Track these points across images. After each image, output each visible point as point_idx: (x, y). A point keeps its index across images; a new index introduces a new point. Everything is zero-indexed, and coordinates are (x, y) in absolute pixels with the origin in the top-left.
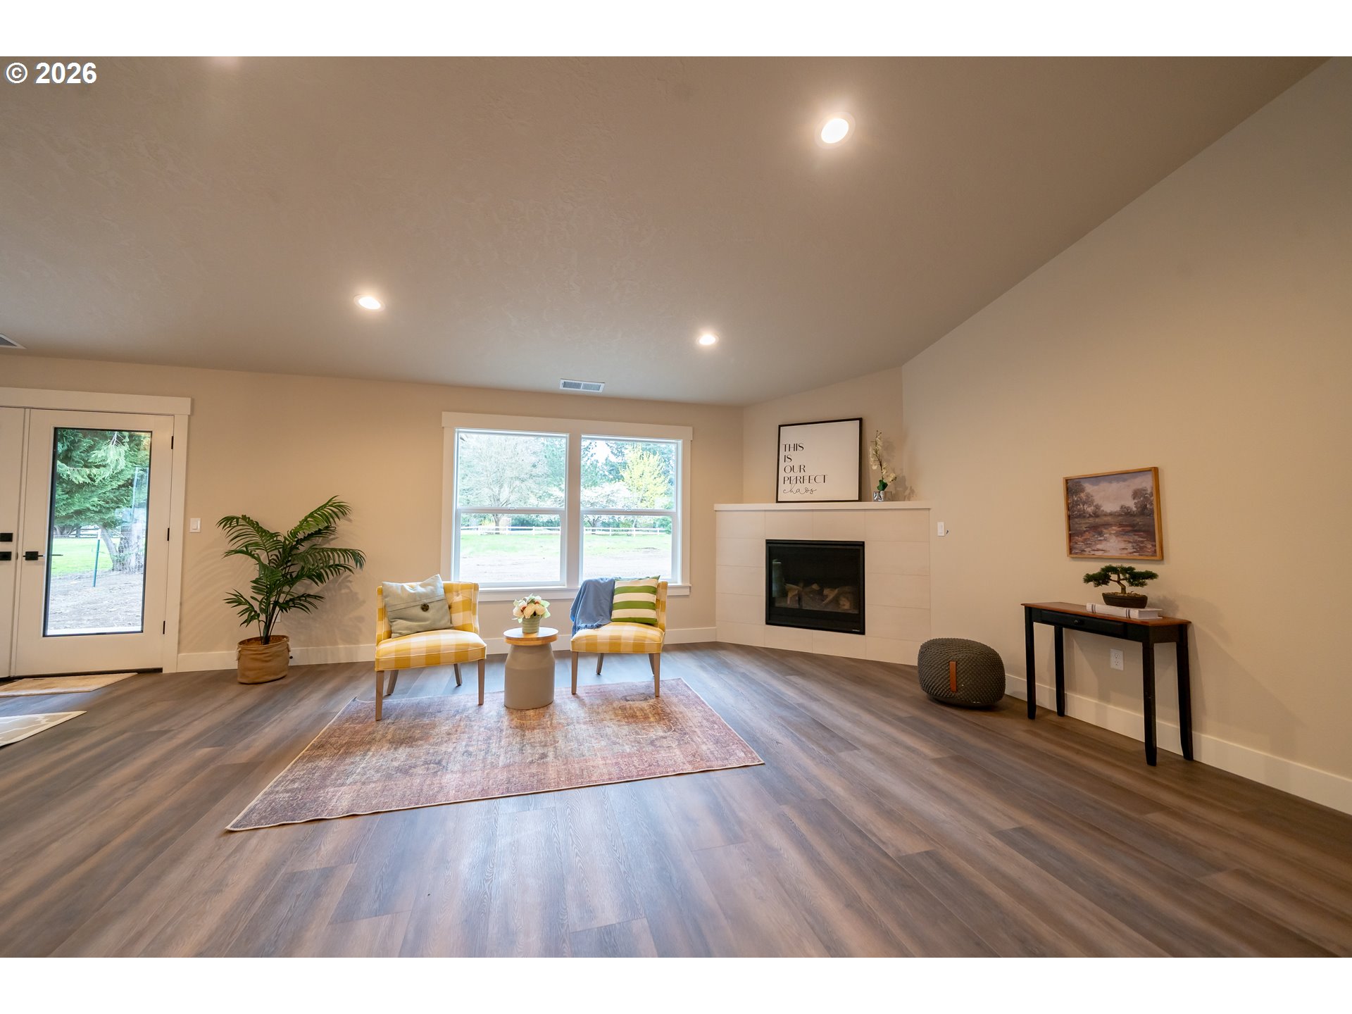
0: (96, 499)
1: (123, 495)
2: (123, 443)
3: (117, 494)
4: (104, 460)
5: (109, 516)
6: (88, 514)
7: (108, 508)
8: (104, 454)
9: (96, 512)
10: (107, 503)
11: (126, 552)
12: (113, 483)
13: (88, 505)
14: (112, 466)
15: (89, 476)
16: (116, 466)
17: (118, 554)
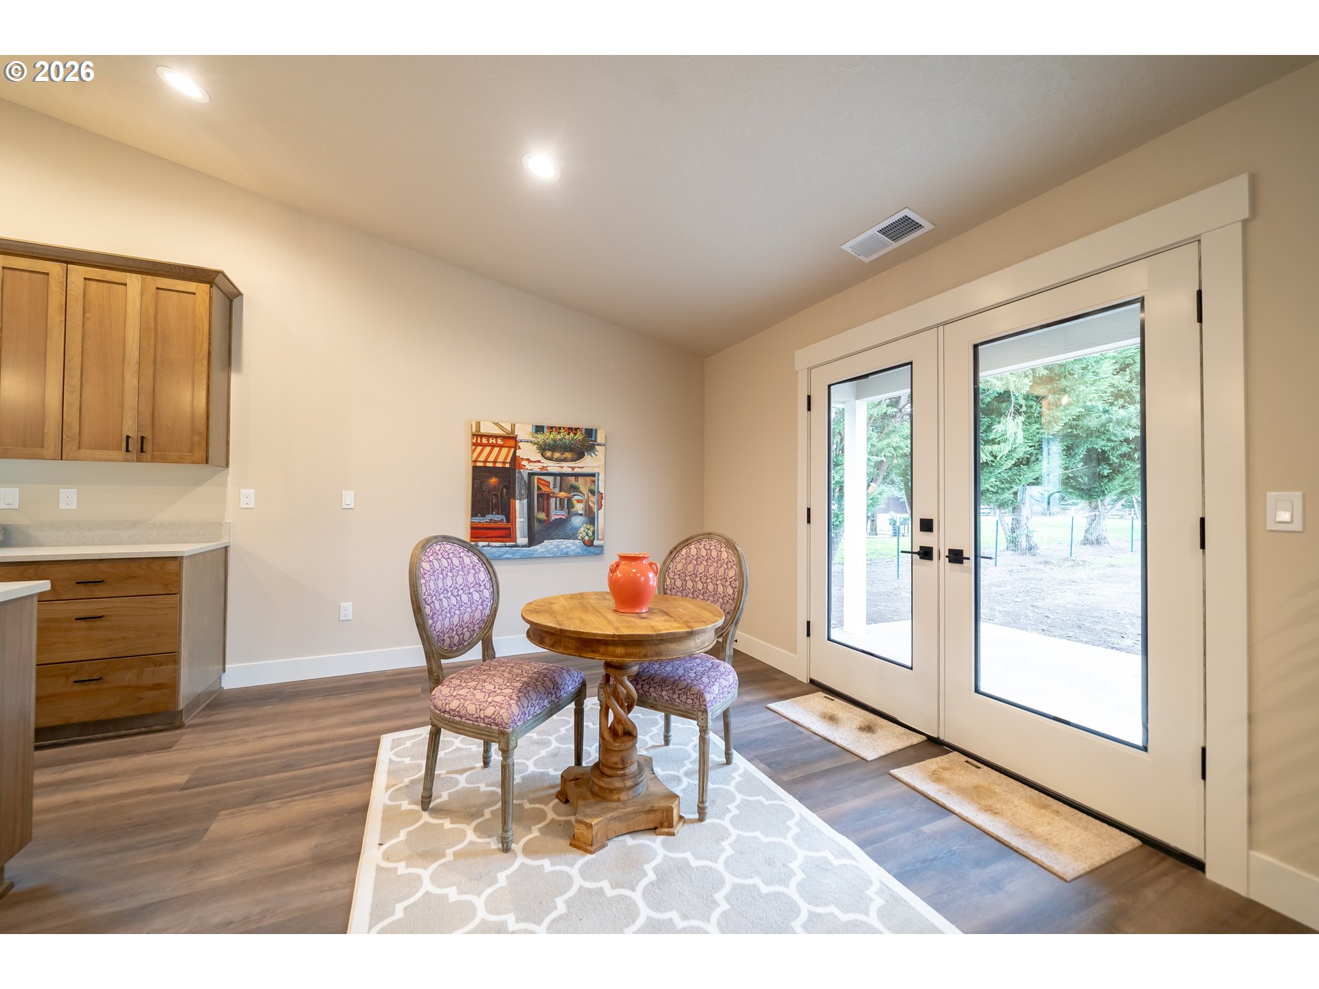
0: (993, 480)
1: (1016, 475)
2: (1020, 414)
3: (1010, 473)
4: (1003, 435)
5: (1004, 496)
6: (988, 494)
7: (1003, 489)
8: (1003, 428)
9: (994, 493)
10: (1003, 483)
11: (1018, 532)
12: (1008, 462)
13: (988, 486)
14: (1011, 440)
15: (991, 453)
16: (1014, 441)
17: (1010, 534)
